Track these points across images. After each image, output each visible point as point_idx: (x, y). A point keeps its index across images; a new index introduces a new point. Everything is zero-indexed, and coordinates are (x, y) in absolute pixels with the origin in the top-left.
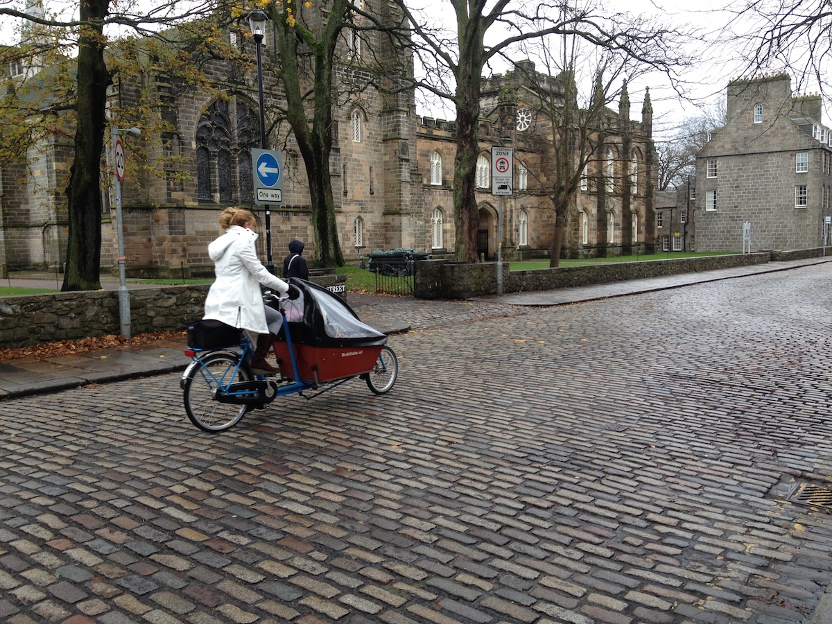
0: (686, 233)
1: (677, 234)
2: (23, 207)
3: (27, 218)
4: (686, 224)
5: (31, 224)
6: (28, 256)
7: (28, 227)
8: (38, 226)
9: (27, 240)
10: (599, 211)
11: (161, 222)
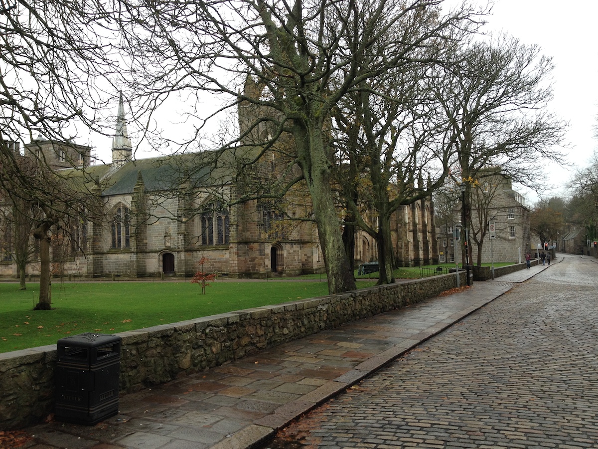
0: (447, 252)
1: (442, 253)
2: (145, 241)
3: (146, 248)
4: (446, 247)
5: (148, 251)
6: (146, 269)
7: (146, 252)
8: (156, 252)
9: (146, 260)
10: (414, 240)
11: (254, 250)
